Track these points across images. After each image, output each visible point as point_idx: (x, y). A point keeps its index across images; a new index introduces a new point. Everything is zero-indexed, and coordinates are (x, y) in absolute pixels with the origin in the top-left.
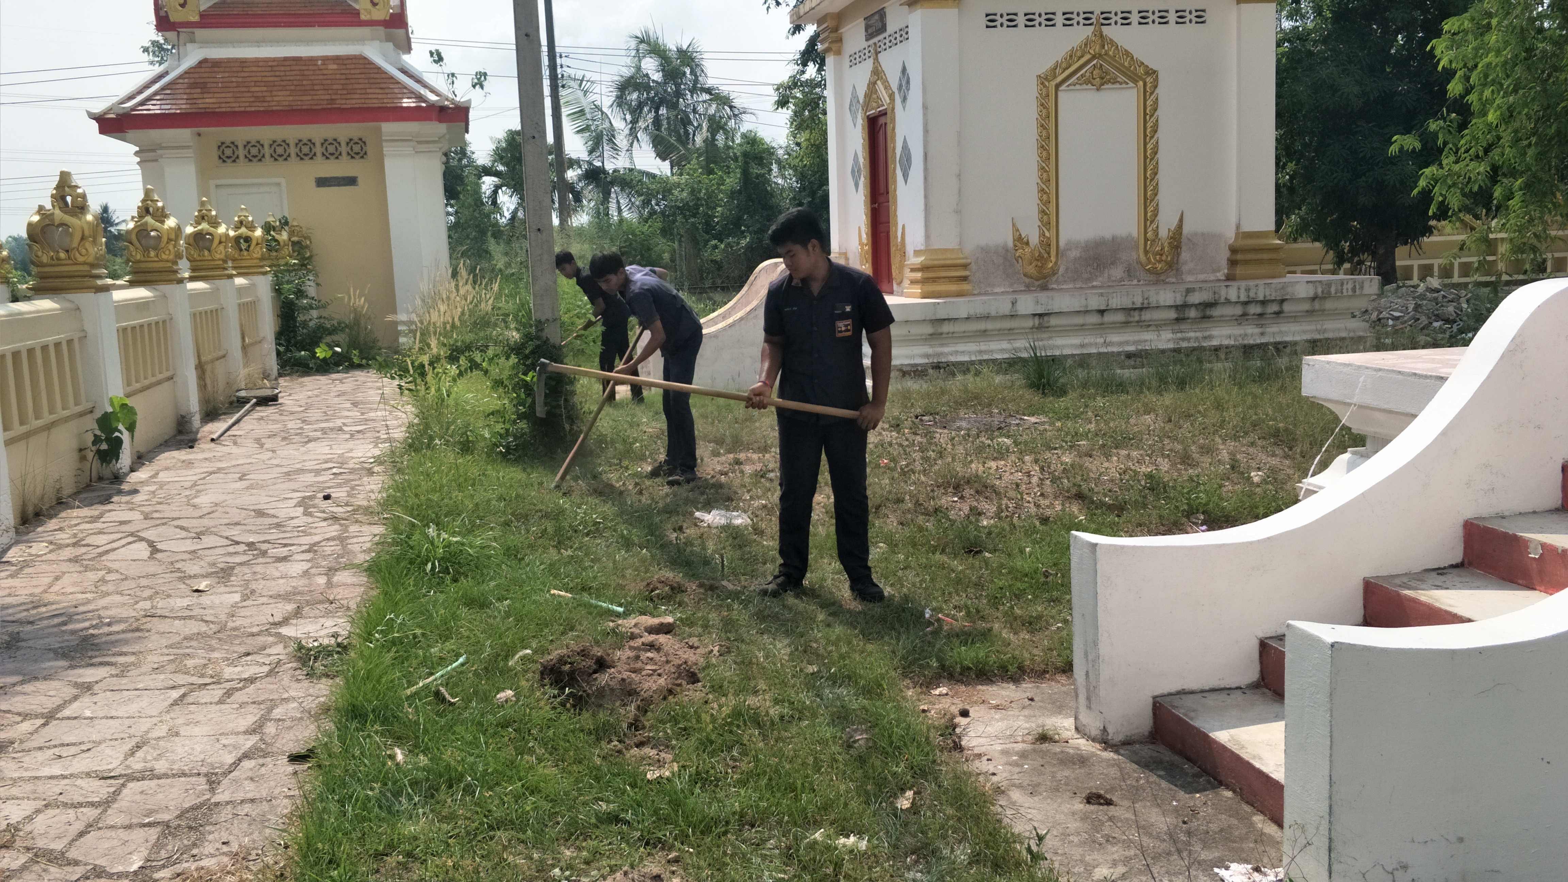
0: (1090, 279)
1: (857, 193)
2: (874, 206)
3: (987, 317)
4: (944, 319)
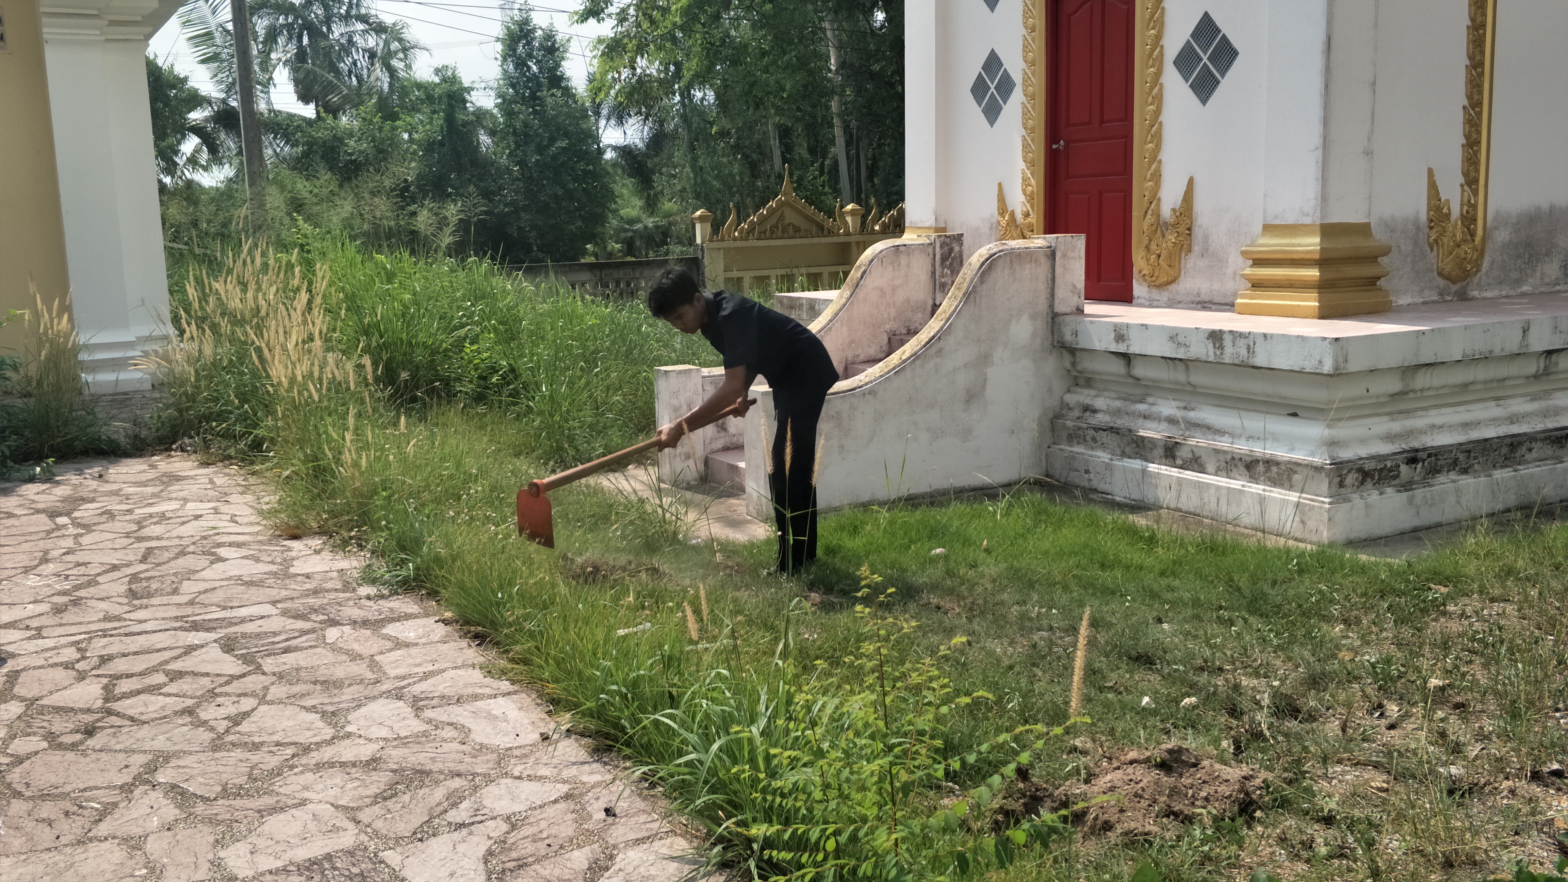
0: (1519, 282)
1: (992, 125)
2: (1054, 147)
3: (1486, 359)
4: (1427, 365)
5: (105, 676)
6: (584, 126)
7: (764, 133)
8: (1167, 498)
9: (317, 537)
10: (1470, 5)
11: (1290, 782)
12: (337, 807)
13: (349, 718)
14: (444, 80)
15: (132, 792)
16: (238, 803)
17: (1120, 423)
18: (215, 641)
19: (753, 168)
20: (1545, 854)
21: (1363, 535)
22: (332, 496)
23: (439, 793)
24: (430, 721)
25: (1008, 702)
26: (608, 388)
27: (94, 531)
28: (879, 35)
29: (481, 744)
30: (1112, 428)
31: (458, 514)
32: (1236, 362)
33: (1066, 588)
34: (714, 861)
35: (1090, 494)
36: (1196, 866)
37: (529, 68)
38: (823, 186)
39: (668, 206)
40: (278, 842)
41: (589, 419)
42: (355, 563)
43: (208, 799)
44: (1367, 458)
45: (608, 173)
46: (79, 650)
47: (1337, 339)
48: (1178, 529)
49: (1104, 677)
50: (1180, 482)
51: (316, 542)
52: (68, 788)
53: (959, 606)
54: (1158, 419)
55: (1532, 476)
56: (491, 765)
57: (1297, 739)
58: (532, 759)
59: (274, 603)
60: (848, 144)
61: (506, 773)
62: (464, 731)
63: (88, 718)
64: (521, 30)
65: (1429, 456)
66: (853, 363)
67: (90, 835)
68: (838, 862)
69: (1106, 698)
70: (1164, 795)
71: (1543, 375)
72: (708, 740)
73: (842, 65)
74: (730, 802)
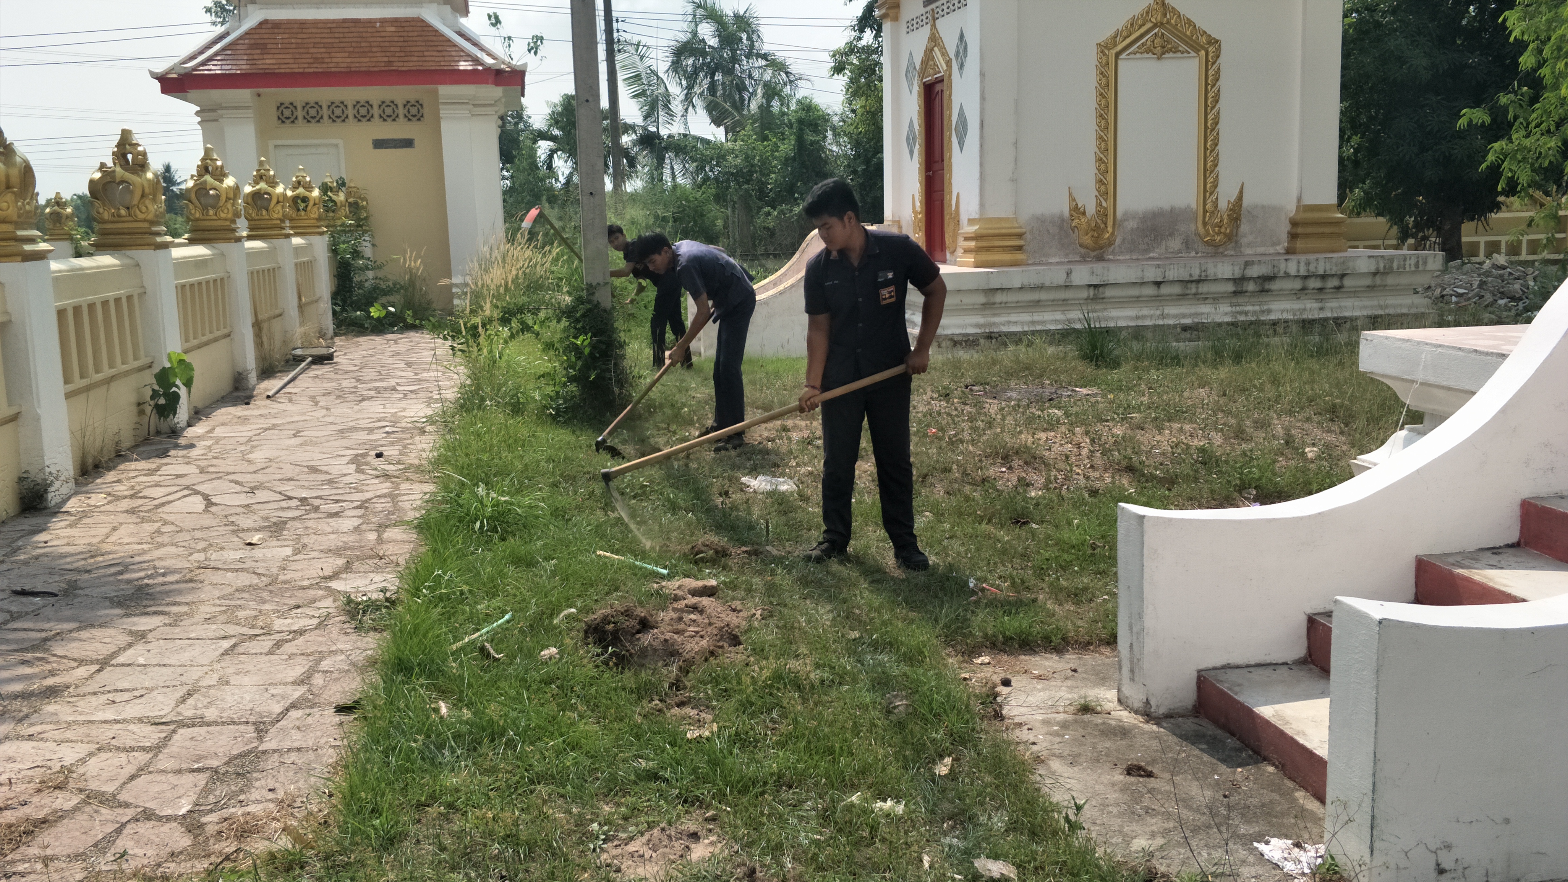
0: (1147, 251)
1: (911, 160)
2: (929, 174)
3: (1039, 288)
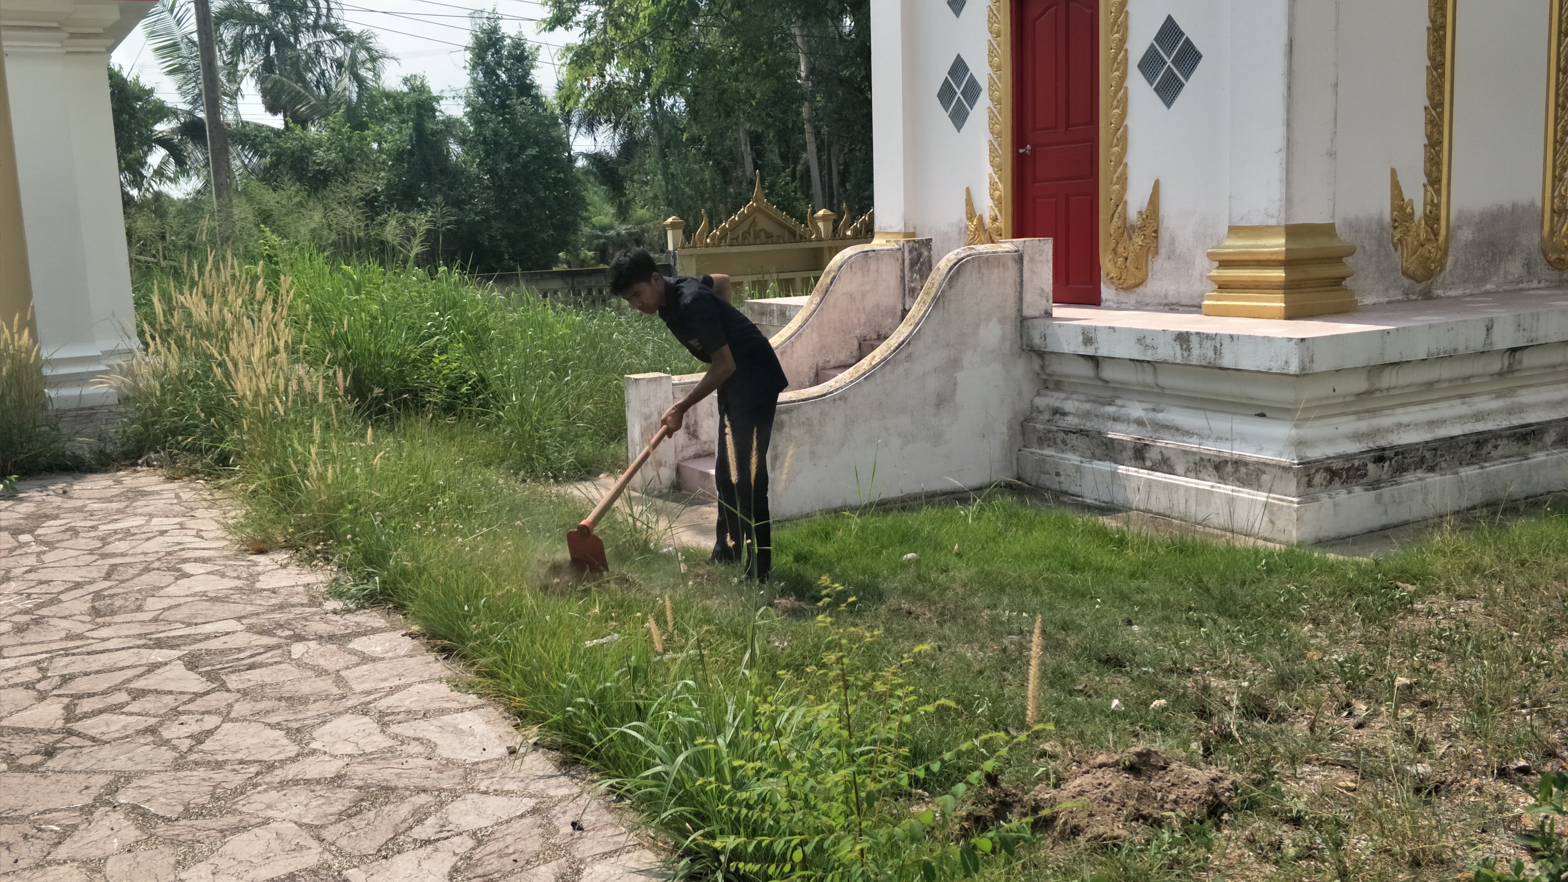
0: (1482, 280)
1: (959, 130)
2: (1021, 151)
3: (1450, 357)
4: (1392, 364)
5: (67, 696)
6: (554, 134)
7: (736, 139)
8: (1137, 500)
9: (284, 551)
10: (1430, 7)
11: (1258, 784)
12: (300, 825)
13: (314, 735)
14: (413, 89)
15: (92, 814)
16: (200, 823)
17: (1089, 425)
18: (179, 658)
19: (725, 174)
20: (1512, 851)
21: (1332, 534)
22: (299, 509)
23: (405, 810)
24: (395, 737)
25: (978, 707)
26: (579, 397)
27: (57, 548)
28: (845, 41)
29: (447, 759)
30: (1081, 430)
31: (426, 525)
32: (1204, 363)
33: (1036, 591)
34: (681, 874)
35: (1060, 496)
36: (1165, 869)
37: (498, 77)
38: (795, 192)
39: (640, 212)
40: (240, 862)
41: (560, 428)
42: (321, 577)
43: (170, 820)
44: (1334, 458)
45: (579, 181)
46: (40, 669)
47: (1303, 340)
48: (1147, 531)
49: (1073, 681)
50: (1150, 483)
51: (282, 557)
52: (27, 811)
53: (930, 611)
54: (1127, 421)
55: (1498, 472)
56: (457, 780)
57: (1266, 741)
58: (499, 774)
59: (239, 619)
60: (820, 149)
61: (472, 788)
62: (430, 746)
63: (48, 739)
64: (490, 39)
65: (1396, 454)
66: (824, 369)
67: (49, 858)
68: (806, 873)
69: (1076, 701)
70: (1132, 798)
71: (1507, 372)
72: (674, 751)
73: (811, 71)
74: (697, 814)
